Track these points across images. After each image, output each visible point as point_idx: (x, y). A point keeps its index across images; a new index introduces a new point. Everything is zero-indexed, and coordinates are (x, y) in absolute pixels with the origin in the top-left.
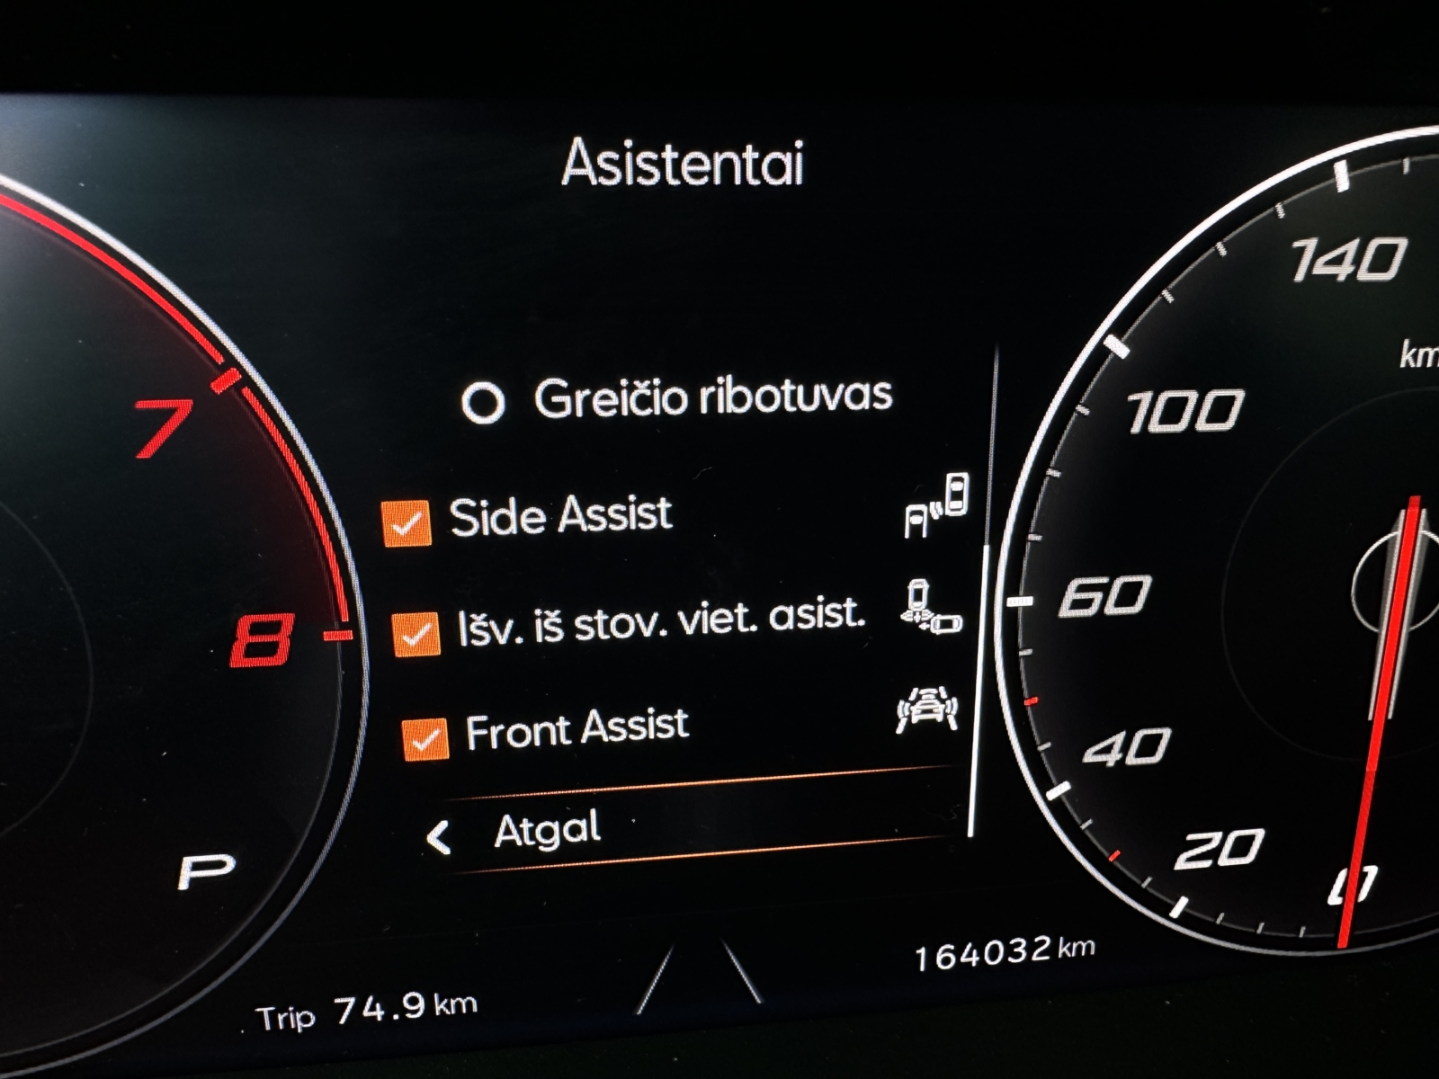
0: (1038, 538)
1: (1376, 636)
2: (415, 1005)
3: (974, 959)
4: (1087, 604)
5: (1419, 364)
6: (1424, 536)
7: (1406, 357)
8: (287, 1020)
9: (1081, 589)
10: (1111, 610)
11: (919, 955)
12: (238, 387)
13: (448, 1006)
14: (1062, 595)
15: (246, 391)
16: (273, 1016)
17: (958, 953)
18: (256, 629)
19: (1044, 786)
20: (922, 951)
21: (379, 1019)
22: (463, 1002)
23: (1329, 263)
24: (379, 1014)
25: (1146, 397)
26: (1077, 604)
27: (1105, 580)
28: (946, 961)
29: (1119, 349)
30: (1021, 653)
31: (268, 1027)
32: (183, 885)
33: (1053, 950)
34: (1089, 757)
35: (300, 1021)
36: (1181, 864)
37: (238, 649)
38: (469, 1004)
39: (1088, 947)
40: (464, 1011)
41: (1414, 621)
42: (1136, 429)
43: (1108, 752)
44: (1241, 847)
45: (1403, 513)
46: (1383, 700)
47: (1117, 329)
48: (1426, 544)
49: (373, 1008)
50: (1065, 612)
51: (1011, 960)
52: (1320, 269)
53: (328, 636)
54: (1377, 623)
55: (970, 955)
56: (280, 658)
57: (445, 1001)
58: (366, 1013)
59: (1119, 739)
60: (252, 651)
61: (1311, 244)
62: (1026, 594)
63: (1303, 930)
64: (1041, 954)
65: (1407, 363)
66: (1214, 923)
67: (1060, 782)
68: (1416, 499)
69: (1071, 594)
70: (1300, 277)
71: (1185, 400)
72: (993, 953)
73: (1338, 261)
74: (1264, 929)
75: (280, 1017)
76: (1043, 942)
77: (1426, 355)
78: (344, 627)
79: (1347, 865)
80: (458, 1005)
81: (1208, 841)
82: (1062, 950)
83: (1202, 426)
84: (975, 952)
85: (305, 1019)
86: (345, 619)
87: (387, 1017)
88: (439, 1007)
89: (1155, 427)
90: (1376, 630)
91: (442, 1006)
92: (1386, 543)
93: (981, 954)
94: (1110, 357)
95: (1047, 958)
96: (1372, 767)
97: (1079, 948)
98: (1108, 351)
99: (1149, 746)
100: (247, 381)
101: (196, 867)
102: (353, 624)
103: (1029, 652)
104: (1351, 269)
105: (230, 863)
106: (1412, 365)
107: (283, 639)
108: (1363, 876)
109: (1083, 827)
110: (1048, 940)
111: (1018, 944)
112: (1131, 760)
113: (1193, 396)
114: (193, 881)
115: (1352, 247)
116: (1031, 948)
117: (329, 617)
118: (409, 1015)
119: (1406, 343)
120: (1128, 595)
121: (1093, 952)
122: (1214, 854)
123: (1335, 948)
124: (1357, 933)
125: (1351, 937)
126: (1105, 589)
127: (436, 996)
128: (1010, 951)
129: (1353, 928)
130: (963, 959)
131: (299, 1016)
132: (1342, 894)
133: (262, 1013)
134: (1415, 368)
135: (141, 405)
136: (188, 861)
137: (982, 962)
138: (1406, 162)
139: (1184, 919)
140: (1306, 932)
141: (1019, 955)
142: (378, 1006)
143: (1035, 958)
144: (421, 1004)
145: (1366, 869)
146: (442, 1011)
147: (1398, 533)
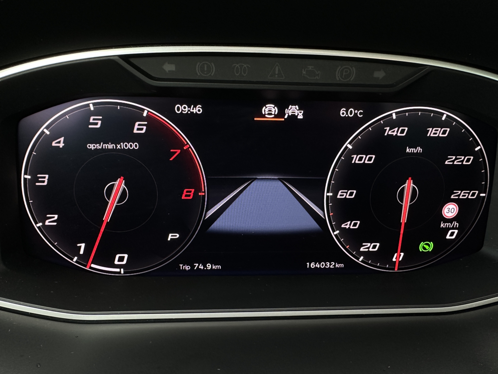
0: (333, 182)
1: (402, 205)
2: (209, 266)
3: (319, 266)
4: (343, 195)
5: (410, 152)
6: (412, 185)
7: (408, 150)
8: (185, 268)
9: (342, 192)
10: (348, 197)
11: (307, 264)
12: (188, 148)
13: (215, 267)
14: (338, 193)
15: (190, 149)
16: (182, 266)
17: (315, 264)
18: (187, 192)
19: (334, 231)
20: (308, 264)
21: (202, 269)
22: (218, 267)
23: (392, 132)
24: (202, 268)
25: (355, 156)
26: (341, 195)
27: (346, 191)
28: (313, 266)
29: (350, 147)
30: (330, 204)
31: (181, 269)
32: (169, 239)
33: (335, 266)
34: (343, 226)
35: (187, 268)
36: (362, 249)
37: (184, 195)
38: (219, 267)
39: (342, 265)
40: (218, 268)
41: (410, 202)
42: (353, 162)
43: (347, 225)
44: (374, 247)
45: (407, 180)
46: (404, 218)
47: (350, 143)
48: (412, 188)
49: (201, 266)
50: (338, 197)
51: (326, 267)
52: (390, 133)
53: (200, 194)
54: (402, 202)
55: (318, 265)
56: (191, 198)
57: (215, 266)
58: (200, 267)
59: (349, 223)
60: (186, 196)
61: (388, 128)
62: (331, 193)
63: (387, 266)
64: (332, 266)
65: (408, 151)
66: (368, 263)
67: (337, 231)
68: (410, 178)
69: (340, 193)
70: (386, 134)
71: (363, 157)
72: (322, 265)
73: (394, 132)
74: (379, 265)
75: (184, 267)
76: (333, 264)
77: (412, 150)
78: (203, 192)
79: (397, 252)
80: (217, 267)
81: (367, 245)
82: (337, 266)
83: (366, 162)
84: (319, 265)
85: (188, 268)
86: (203, 191)
87: (204, 268)
88: (213, 267)
89: (357, 162)
90: (402, 204)
91: (214, 267)
92: (404, 187)
93: (320, 265)
94: (348, 148)
95: (333, 267)
96: (402, 232)
97: (340, 266)
98: (348, 147)
99: (355, 225)
100: (190, 147)
101: (172, 236)
102: (205, 192)
103: (331, 204)
104: (396, 133)
105: (178, 236)
106: (409, 152)
107: (192, 194)
108: (400, 255)
109: (341, 240)
110: (334, 263)
111: (328, 264)
112: (351, 227)
113: (364, 156)
114: (171, 239)
115: (396, 129)
116: (330, 265)
117: (200, 191)
118: (208, 268)
119: (408, 147)
120: (351, 194)
121: (343, 267)
122: (369, 248)
123: (394, 270)
124: (399, 267)
125: (398, 268)
126: (347, 193)
127: (213, 265)
128: (326, 265)
129: (398, 266)
130: (316, 266)
131: (187, 267)
132: (396, 258)
133: (180, 266)
134: (410, 153)
135: (171, 151)
136: (170, 235)
137: (320, 267)
138: (407, 114)
139: (362, 261)
140: (388, 266)
141: (328, 266)
142: (202, 266)
143: (331, 267)
144: (210, 267)
145: (401, 254)
146: (214, 268)
147: (406, 185)
